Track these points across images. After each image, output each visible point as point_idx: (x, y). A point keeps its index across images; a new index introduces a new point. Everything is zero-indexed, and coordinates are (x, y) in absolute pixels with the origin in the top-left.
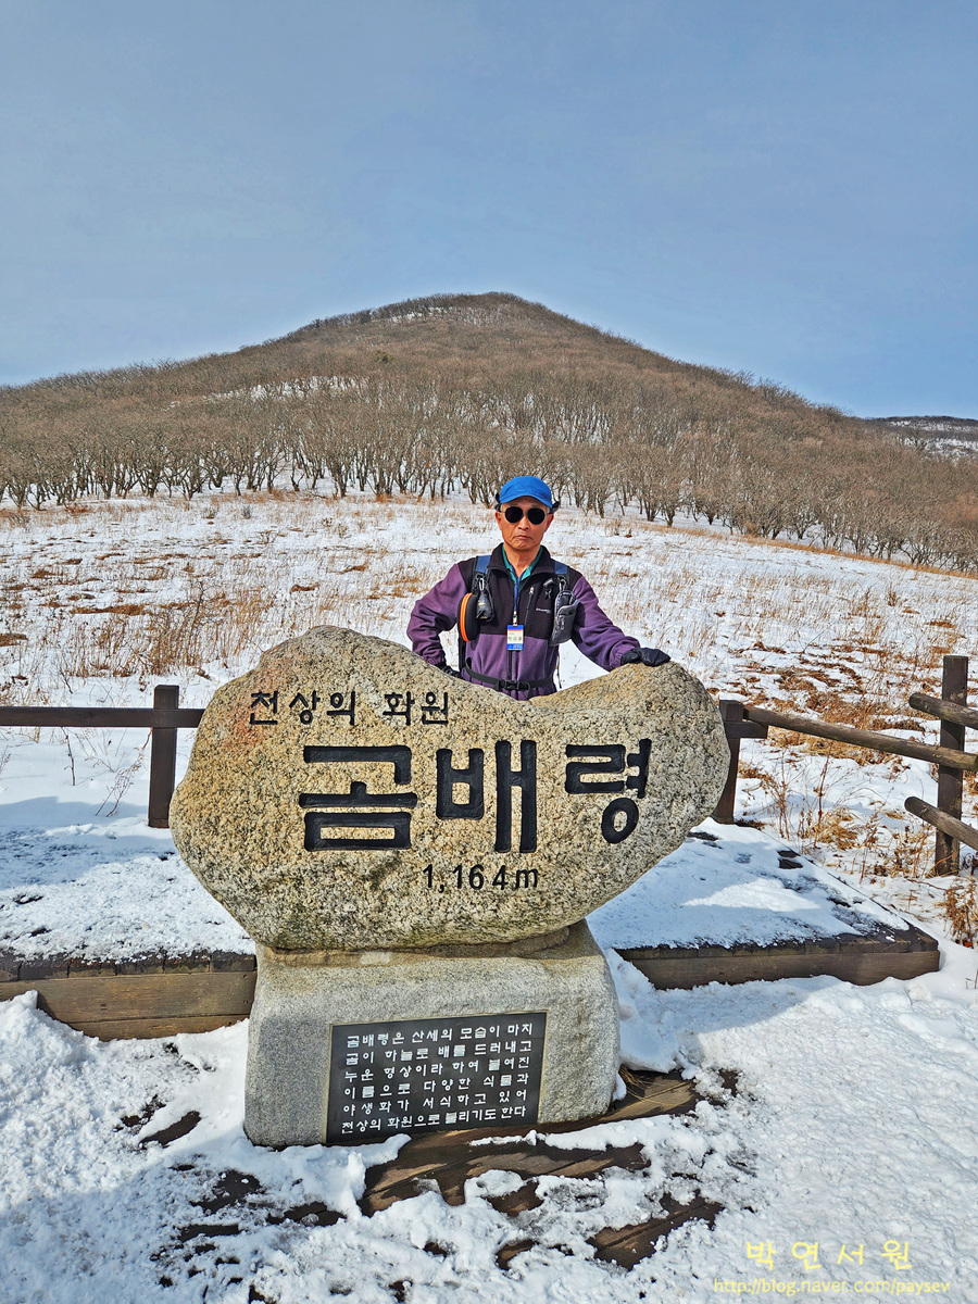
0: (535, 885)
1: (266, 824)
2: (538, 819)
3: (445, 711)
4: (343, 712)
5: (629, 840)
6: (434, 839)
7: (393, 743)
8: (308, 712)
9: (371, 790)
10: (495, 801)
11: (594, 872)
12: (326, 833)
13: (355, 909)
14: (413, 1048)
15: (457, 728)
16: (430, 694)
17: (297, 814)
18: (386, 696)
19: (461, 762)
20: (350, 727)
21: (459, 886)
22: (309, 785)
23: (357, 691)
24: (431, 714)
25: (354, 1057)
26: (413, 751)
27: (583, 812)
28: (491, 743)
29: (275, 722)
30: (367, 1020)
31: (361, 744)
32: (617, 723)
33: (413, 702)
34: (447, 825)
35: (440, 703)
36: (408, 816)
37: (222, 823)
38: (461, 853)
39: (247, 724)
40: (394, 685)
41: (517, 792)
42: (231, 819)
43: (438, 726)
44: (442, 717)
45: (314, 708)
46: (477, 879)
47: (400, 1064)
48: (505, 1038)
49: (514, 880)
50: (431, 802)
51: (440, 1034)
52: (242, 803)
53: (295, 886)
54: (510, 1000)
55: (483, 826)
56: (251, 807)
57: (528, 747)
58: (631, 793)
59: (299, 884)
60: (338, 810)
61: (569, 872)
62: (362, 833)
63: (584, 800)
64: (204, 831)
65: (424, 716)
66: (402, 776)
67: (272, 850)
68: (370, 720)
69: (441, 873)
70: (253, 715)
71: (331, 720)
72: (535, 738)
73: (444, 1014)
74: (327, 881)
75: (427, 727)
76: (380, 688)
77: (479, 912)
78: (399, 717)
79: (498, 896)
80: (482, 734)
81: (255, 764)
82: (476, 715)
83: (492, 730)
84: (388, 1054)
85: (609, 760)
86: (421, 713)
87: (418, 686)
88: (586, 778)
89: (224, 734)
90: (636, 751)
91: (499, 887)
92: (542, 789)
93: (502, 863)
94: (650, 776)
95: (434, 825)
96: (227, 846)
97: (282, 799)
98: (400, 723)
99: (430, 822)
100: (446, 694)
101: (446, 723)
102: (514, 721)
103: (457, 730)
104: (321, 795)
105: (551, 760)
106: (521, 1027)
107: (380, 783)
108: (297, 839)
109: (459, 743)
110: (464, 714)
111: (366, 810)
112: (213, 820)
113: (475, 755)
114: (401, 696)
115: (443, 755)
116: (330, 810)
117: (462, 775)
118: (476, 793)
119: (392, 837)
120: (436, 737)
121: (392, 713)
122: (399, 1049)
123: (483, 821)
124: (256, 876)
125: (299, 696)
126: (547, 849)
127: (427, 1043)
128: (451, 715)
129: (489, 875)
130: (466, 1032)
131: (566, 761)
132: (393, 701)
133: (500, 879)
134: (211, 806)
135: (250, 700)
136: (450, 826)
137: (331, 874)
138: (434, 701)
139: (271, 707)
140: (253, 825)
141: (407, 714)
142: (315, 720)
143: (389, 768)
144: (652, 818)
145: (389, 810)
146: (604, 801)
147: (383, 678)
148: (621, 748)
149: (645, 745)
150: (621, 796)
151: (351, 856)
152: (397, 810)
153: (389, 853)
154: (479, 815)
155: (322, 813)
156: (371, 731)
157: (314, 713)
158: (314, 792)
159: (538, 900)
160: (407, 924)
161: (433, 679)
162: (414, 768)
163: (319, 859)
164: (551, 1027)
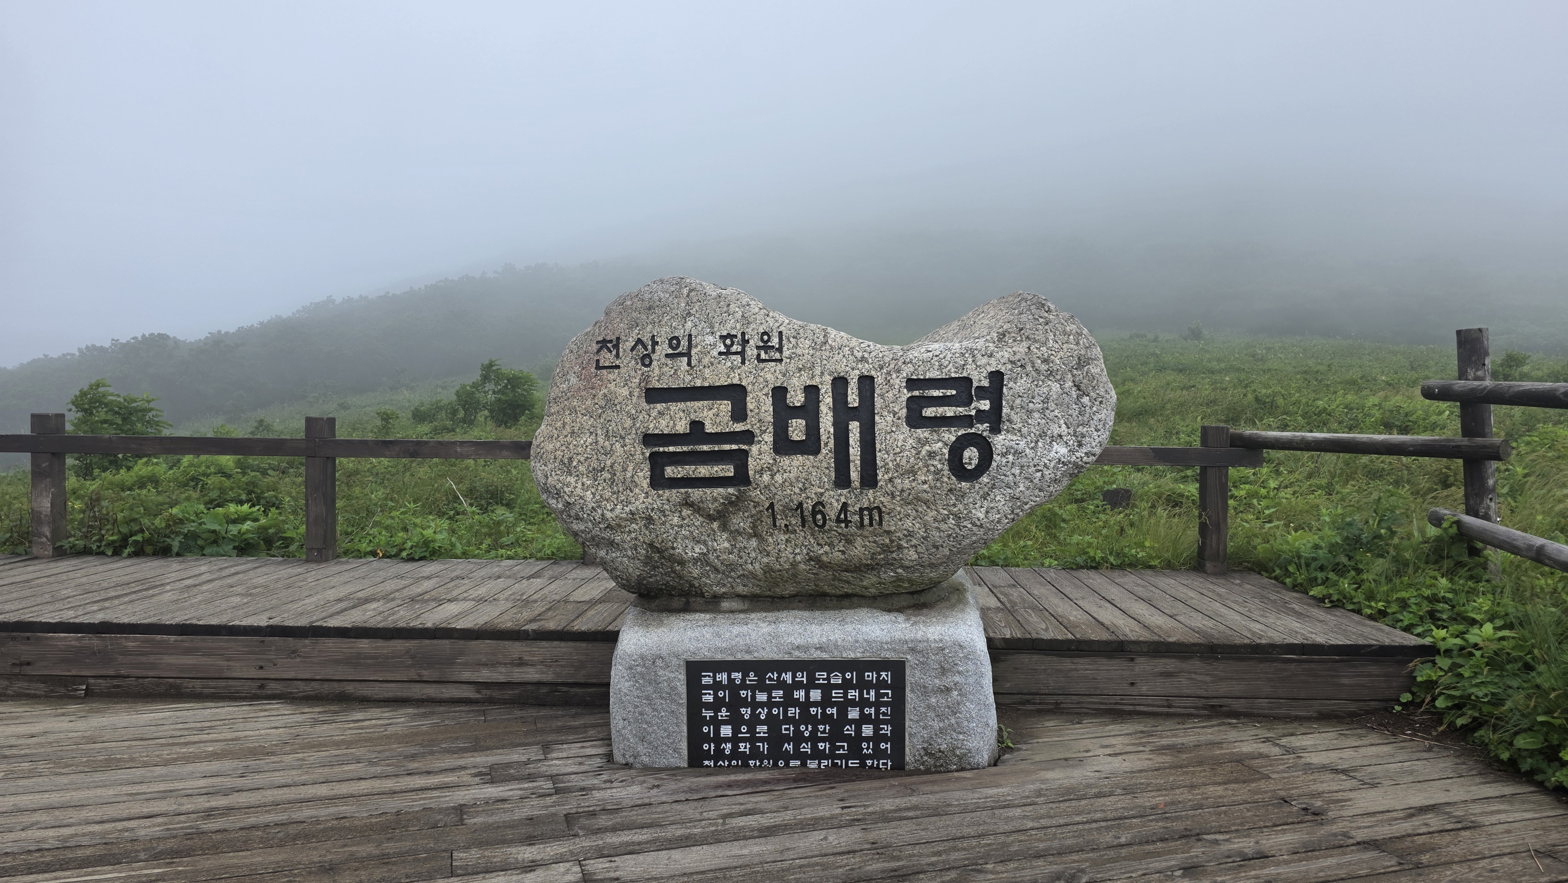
0: (880, 523)
1: (613, 464)
2: (878, 454)
3: (780, 350)
4: (681, 355)
5: (985, 479)
6: (772, 476)
7: (729, 381)
8: (648, 356)
9: (709, 429)
10: (832, 437)
11: (946, 512)
12: (670, 471)
13: (705, 551)
14: (768, 690)
15: (792, 365)
16: (765, 333)
17: (641, 453)
18: (721, 337)
19: (797, 398)
20: (688, 368)
21: (803, 526)
22: (652, 426)
23: (694, 333)
24: (766, 353)
25: (710, 694)
26: (749, 388)
27: (927, 448)
28: (828, 379)
29: (618, 367)
30: (719, 657)
31: (698, 383)
32: (963, 355)
33: (748, 341)
34: (785, 461)
35: (775, 342)
36: (746, 453)
37: (575, 463)
38: (801, 489)
39: (593, 370)
40: (728, 326)
41: (854, 427)
42: (582, 459)
43: (774, 364)
44: (777, 356)
45: (654, 351)
46: (819, 517)
47: (755, 705)
48: (863, 685)
49: (857, 517)
50: (769, 438)
51: (794, 676)
52: (591, 444)
53: (645, 525)
54: (865, 644)
55: (821, 461)
56: (599, 448)
57: (866, 382)
58: (982, 428)
59: (649, 523)
60: (679, 449)
61: (917, 511)
62: (703, 471)
63: (927, 434)
64: (558, 472)
65: (759, 355)
66: (739, 414)
67: (621, 489)
68: (706, 361)
69: (783, 511)
70: (598, 361)
71: (670, 362)
72: (873, 373)
73: (798, 655)
74: (676, 520)
75: (762, 365)
76: (716, 329)
77: (826, 553)
78: (734, 357)
79: (844, 535)
80: (818, 371)
81: (601, 407)
82: (811, 352)
83: (828, 366)
84: (743, 693)
85: (954, 392)
86: (755, 352)
87: (753, 326)
88: (929, 412)
89: (574, 380)
90: (986, 383)
91: (843, 525)
92: (882, 422)
93: (843, 500)
94: (1005, 411)
95: (771, 462)
96: (579, 485)
97: (627, 441)
98: (735, 363)
99: (768, 459)
100: (781, 333)
101: (781, 361)
102: (851, 357)
103: (792, 367)
104: (663, 434)
105: (890, 395)
106: (879, 676)
107: (718, 421)
108: (643, 476)
109: (795, 381)
110: (799, 351)
111: (705, 448)
112: (566, 461)
113: (812, 391)
114: (736, 336)
115: (779, 393)
116: (672, 449)
117: (796, 412)
118: (813, 430)
119: (732, 474)
120: (772, 375)
121: (728, 353)
122: (753, 689)
123: (820, 457)
124: (609, 515)
125: (639, 341)
126: (889, 486)
127: (781, 685)
128: (786, 353)
129: (832, 514)
130: (821, 676)
131: (906, 394)
132: (728, 342)
133: (842, 516)
134: (564, 448)
135: (595, 347)
136: (787, 462)
137: (678, 515)
138: (768, 340)
139: (614, 353)
140: (602, 465)
141: (742, 353)
142: (655, 363)
143: (725, 406)
144: (1011, 457)
145: (727, 447)
146: (950, 436)
147: (718, 320)
148: (968, 380)
149: (997, 377)
150: (970, 431)
151: (696, 494)
152: (734, 447)
153: (731, 490)
154: (816, 451)
155: (664, 452)
156: (707, 371)
157: (654, 357)
158: (656, 432)
159: (887, 541)
160: (757, 566)
161: (768, 319)
162: (750, 406)
163: (665, 498)
164: (912, 676)
